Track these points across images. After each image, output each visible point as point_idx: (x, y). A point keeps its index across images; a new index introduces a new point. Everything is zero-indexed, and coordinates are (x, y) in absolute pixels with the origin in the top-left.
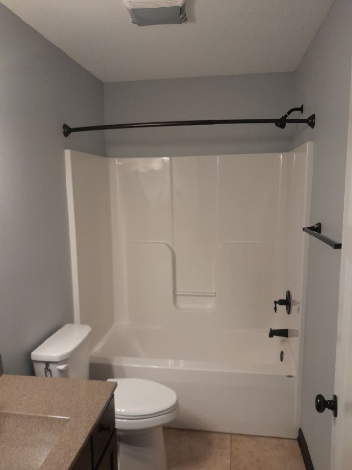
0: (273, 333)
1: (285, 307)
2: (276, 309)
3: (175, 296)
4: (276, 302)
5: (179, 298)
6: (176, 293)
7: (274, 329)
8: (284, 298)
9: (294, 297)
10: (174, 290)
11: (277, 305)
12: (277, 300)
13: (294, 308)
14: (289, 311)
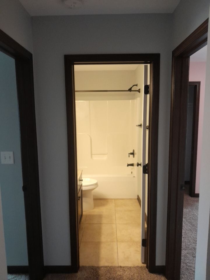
0: (128, 165)
1: (132, 155)
2: (129, 156)
3: (92, 155)
4: (129, 154)
5: (93, 156)
6: (92, 154)
7: (129, 164)
8: (132, 152)
9: (135, 152)
10: (91, 153)
11: (130, 155)
12: (130, 153)
13: (135, 156)
14: (134, 157)
